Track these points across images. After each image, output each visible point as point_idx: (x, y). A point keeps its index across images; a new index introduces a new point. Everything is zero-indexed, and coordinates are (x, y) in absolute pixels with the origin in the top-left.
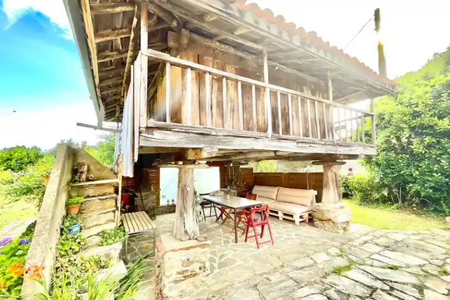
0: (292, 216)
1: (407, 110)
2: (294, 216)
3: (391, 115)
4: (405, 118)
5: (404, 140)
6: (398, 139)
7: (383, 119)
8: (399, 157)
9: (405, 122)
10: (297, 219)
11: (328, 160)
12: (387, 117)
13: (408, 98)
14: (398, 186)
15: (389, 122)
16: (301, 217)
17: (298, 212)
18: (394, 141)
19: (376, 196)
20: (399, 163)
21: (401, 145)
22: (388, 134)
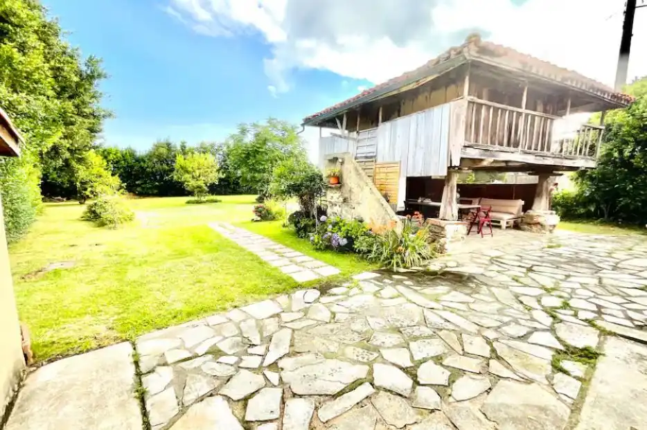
0: (499, 222)
1: (636, 123)
2: (501, 221)
3: (620, 126)
4: (634, 132)
5: (627, 154)
6: (621, 152)
7: (610, 130)
8: (617, 171)
9: (632, 136)
10: (503, 224)
11: (545, 172)
12: (614, 129)
13: (641, 111)
14: (606, 202)
15: (616, 134)
16: (507, 223)
17: (505, 218)
18: (616, 154)
19: (582, 211)
20: (616, 177)
21: (622, 158)
22: (611, 147)
